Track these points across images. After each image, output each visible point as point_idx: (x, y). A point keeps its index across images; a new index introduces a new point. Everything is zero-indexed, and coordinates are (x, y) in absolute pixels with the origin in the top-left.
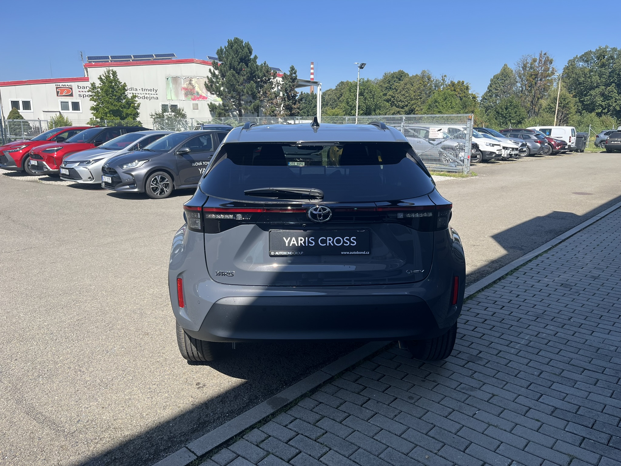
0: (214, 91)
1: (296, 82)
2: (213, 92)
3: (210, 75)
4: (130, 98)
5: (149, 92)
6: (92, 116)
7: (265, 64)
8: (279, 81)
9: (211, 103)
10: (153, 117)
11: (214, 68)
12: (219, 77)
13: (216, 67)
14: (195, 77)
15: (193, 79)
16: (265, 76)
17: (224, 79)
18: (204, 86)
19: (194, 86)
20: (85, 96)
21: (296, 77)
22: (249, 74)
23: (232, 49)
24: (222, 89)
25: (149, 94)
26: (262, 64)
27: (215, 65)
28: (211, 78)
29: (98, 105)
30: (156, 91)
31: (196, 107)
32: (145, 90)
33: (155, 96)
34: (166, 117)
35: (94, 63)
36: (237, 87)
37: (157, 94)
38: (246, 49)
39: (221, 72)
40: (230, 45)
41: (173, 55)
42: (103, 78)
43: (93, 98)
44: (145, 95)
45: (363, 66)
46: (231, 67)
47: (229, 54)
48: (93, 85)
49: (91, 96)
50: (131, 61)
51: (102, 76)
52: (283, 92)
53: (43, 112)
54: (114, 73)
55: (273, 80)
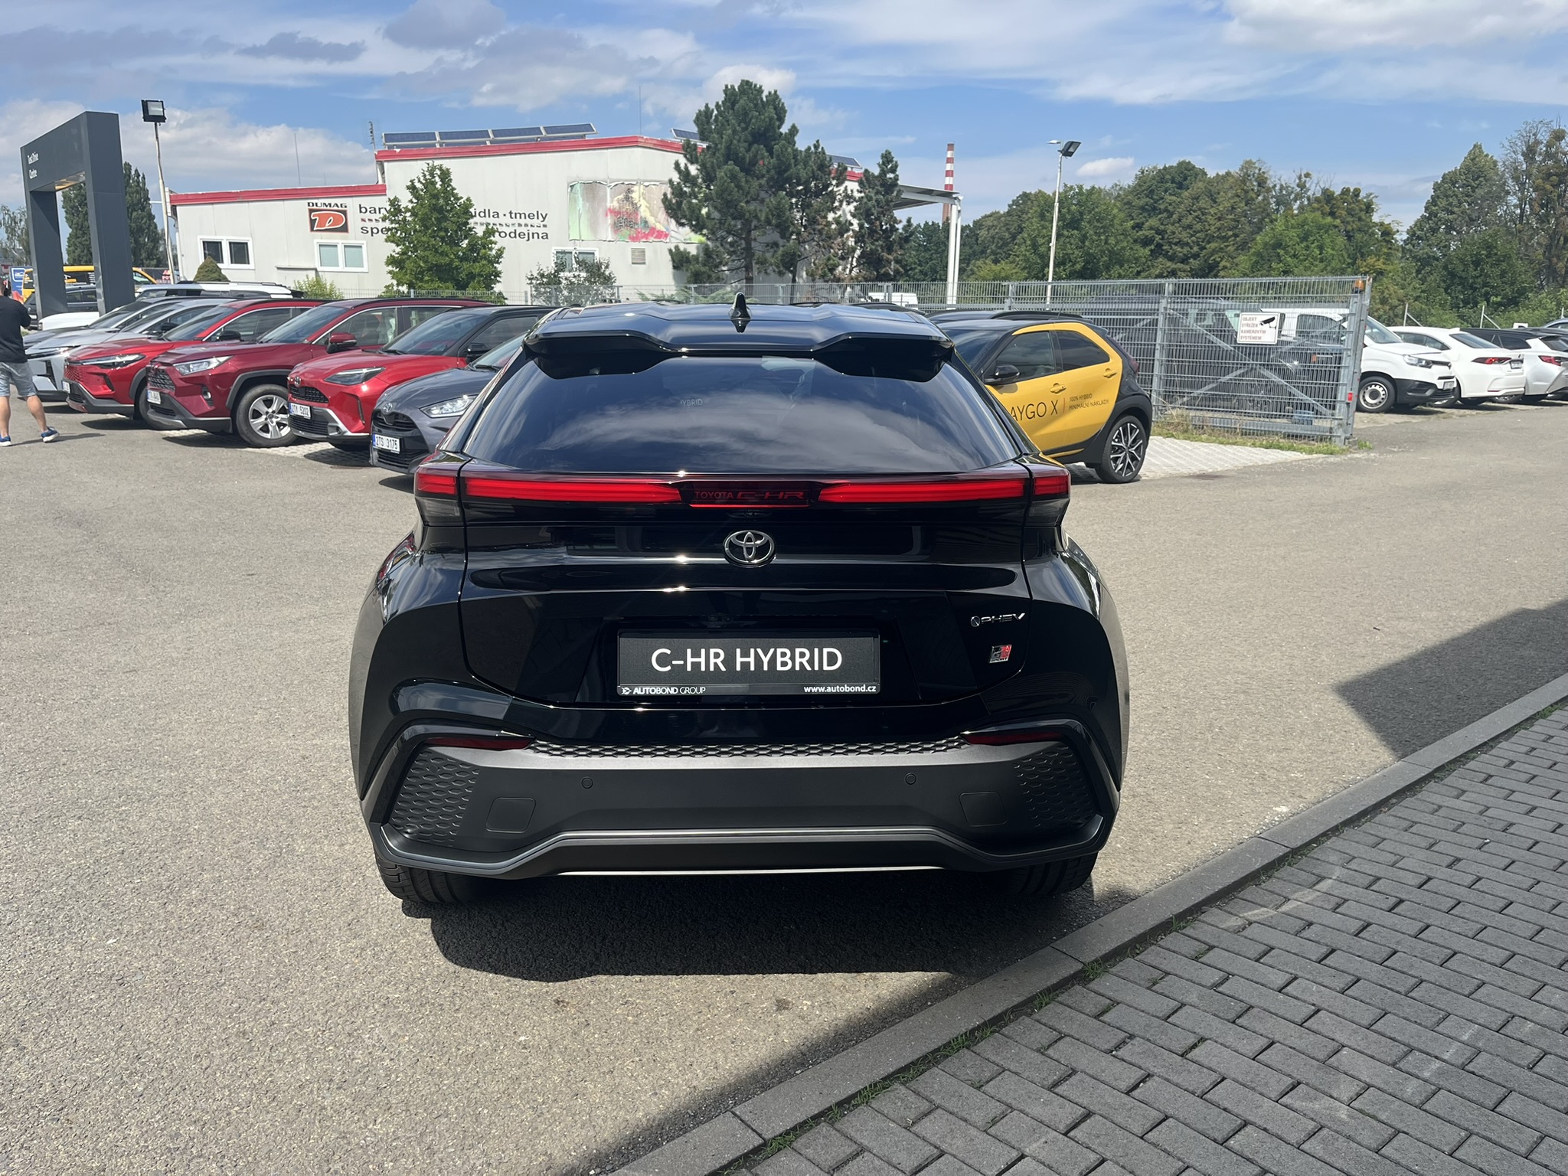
0: (684, 217)
1: (895, 193)
2: (683, 221)
3: (676, 178)
4: (480, 234)
5: (528, 221)
6: (389, 280)
7: (816, 147)
8: (852, 191)
9: (677, 247)
10: (534, 282)
11: (688, 159)
12: (700, 180)
13: (691, 156)
14: (639, 182)
15: (635, 188)
16: (815, 178)
17: (712, 187)
18: (662, 205)
19: (636, 204)
20: (375, 231)
21: (897, 180)
22: (773, 172)
23: (733, 109)
24: (704, 211)
25: (526, 225)
26: (809, 148)
27: (689, 151)
28: (678, 183)
29: (404, 253)
30: (544, 219)
31: (639, 258)
32: (518, 215)
33: (541, 231)
34: (564, 282)
35: (398, 150)
36: (742, 207)
37: (545, 226)
38: (771, 109)
39: (703, 168)
40: (730, 99)
41: (588, 128)
42: (418, 185)
43: (393, 235)
44: (516, 227)
45: (1071, 150)
46: (730, 155)
47: (726, 124)
48: (394, 202)
49: (389, 230)
50: (488, 143)
51: (416, 181)
52: (859, 220)
53: (279, 268)
54: (445, 175)
55: (835, 189)
